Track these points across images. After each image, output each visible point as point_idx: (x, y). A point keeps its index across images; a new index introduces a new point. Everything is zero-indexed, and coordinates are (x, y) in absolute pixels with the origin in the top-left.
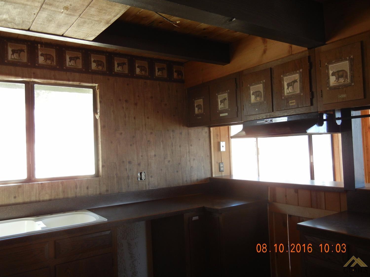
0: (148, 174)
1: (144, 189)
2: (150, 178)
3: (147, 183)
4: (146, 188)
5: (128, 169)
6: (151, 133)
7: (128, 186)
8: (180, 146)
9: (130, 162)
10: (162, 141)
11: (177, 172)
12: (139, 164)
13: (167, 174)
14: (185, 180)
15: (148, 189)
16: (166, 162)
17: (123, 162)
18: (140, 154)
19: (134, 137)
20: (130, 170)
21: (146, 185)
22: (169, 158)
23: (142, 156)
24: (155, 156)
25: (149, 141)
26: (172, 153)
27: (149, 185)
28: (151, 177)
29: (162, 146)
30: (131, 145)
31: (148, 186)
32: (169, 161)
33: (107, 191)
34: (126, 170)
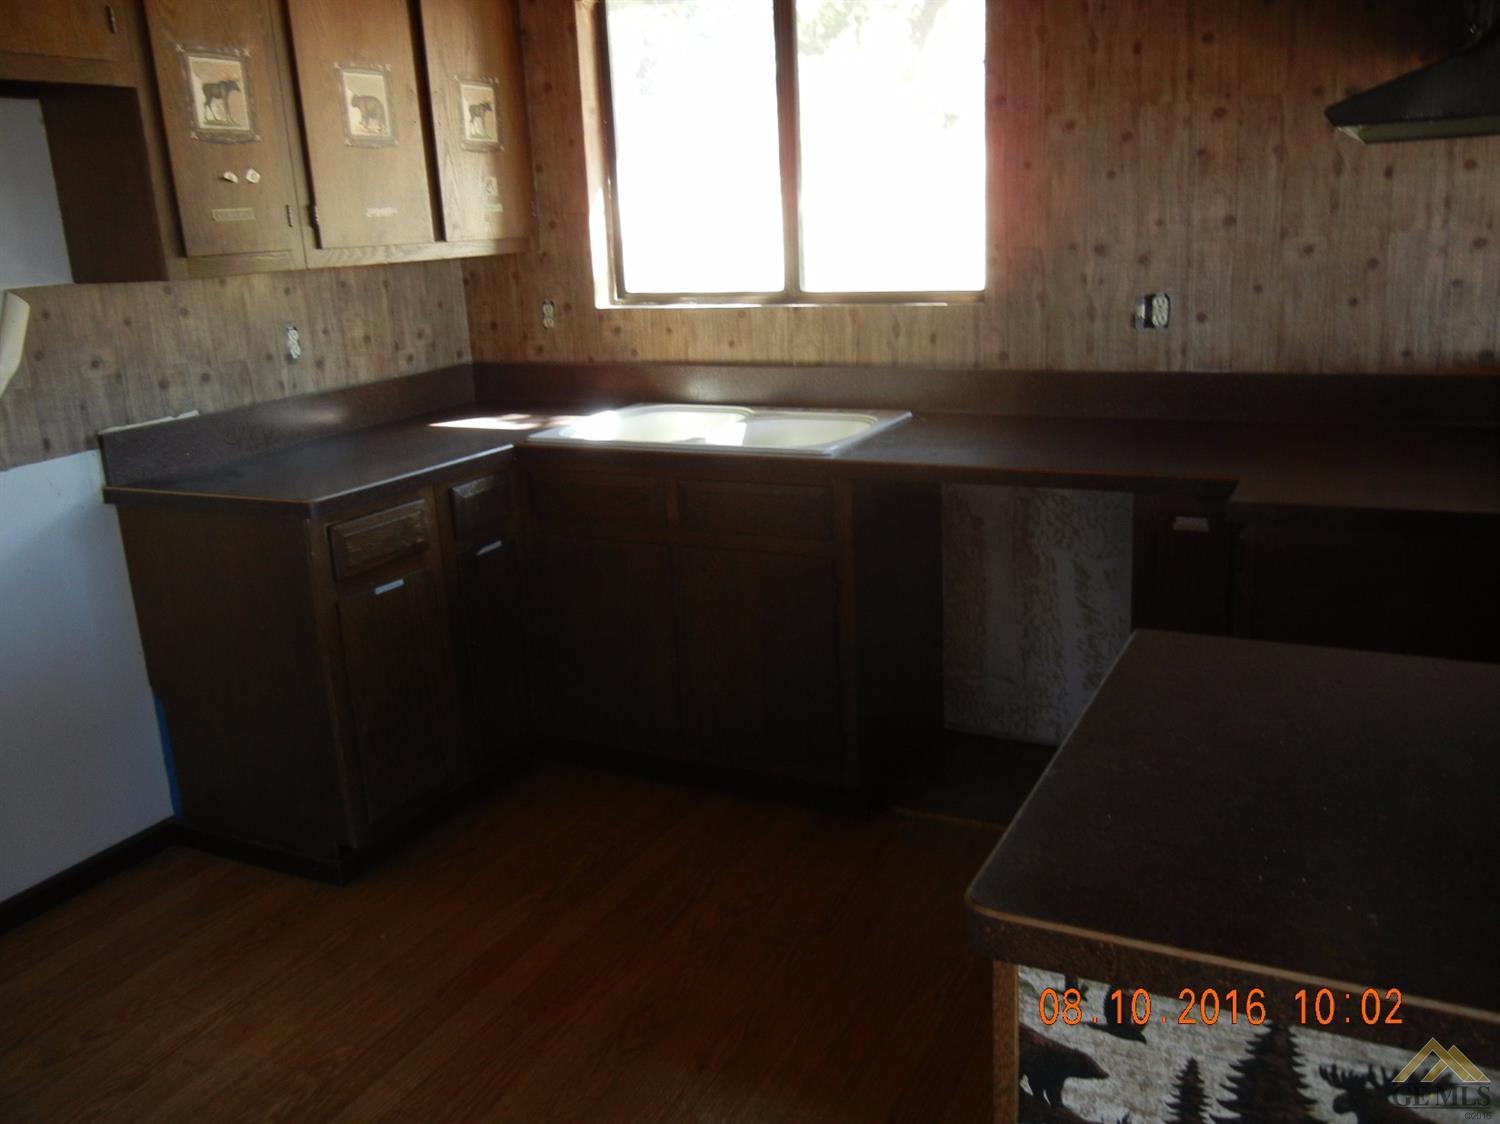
0: (1184, 307)
1: (1162, 368)
2: (1194, 326)
3: (1176, 345)
4: (1169, 364)
5: (1089, 279)
6: (1220, 113)
7: (1090, 349)
8: (1389, 173)
9: (1100, 250)
10: (1280, 151)
11: (1353, 302)
12: (1144, 260)
13: (1289, 309)
14: (1399, 347)
15: (1176, 367)
16: (1290, 255)
17: (1073, 247)
18: (1153, 216)
19: (1127, 137)
20: (1101, 281)
21: (1168, 352)
22: (1310, 235)
23: (1160, 223)
24: (1230, 221)
25: (1202, 152)
26: (1334, 207)
27: (1184, 352)
28: (1201, 318)
29: (1273, 173)
30: (1111, 175)
31: (1179, 356)
32: (1309, 250)
33: (1004, 356)
34: (1084, 279)
